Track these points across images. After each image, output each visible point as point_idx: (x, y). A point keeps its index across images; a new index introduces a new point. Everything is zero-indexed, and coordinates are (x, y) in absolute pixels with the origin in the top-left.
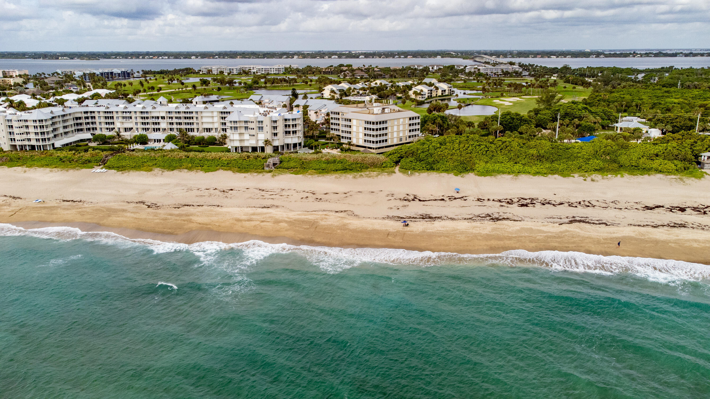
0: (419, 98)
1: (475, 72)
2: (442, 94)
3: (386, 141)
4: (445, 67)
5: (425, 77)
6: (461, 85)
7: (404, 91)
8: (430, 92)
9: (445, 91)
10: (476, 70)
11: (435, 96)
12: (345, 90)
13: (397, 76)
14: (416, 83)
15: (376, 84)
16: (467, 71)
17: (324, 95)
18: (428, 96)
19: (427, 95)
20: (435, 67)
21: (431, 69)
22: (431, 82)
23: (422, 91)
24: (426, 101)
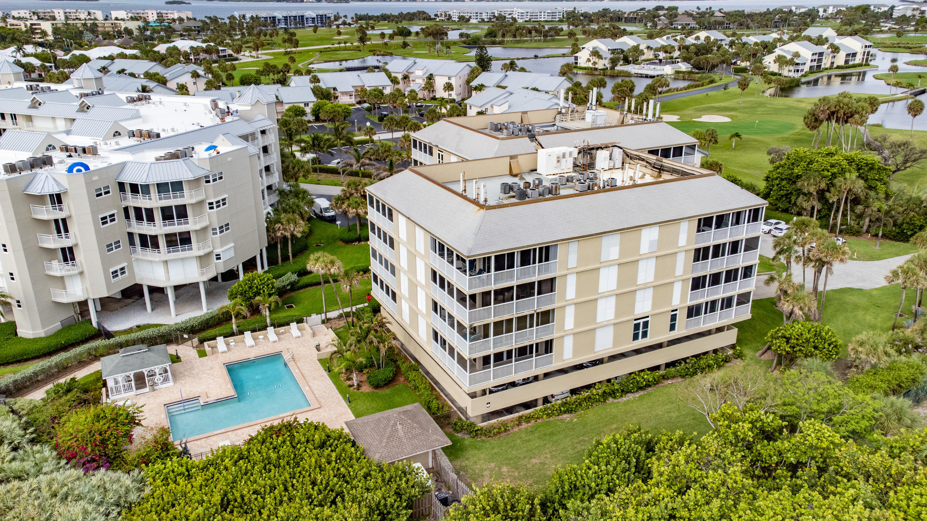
0: (788, 72)
1: (914, 16)
2: (846, 62)
3: (548, 346)
4: (851, 8)
5: (808, 26)
6: (888, 42)
7: (754, 55)
8: (816, 57)
9: (854, 55)
10: (917, 13)
11: (828, 65)
12: (625, 49)
13: (751, 24)
14: (786, 37)
15: (698, 38)
16: (896, 15)
17: (579, 61)
18: (811, 67)
19: (809, 64)
20: (831, 8)
21: (821, 13)
22: (821, 36)
23: (797, 55)
24: (803, 80)
